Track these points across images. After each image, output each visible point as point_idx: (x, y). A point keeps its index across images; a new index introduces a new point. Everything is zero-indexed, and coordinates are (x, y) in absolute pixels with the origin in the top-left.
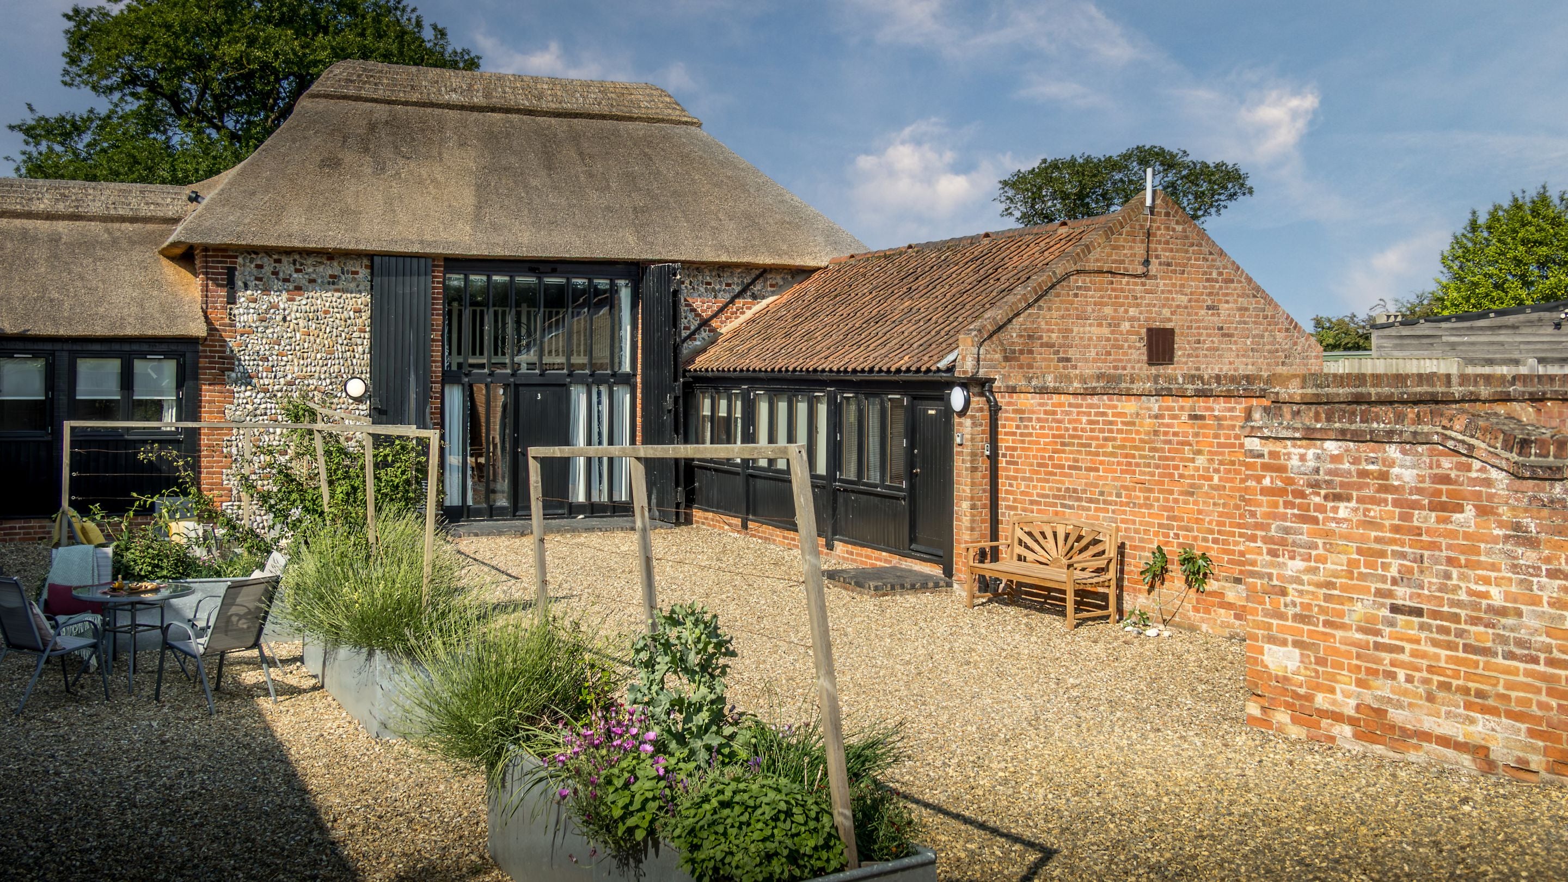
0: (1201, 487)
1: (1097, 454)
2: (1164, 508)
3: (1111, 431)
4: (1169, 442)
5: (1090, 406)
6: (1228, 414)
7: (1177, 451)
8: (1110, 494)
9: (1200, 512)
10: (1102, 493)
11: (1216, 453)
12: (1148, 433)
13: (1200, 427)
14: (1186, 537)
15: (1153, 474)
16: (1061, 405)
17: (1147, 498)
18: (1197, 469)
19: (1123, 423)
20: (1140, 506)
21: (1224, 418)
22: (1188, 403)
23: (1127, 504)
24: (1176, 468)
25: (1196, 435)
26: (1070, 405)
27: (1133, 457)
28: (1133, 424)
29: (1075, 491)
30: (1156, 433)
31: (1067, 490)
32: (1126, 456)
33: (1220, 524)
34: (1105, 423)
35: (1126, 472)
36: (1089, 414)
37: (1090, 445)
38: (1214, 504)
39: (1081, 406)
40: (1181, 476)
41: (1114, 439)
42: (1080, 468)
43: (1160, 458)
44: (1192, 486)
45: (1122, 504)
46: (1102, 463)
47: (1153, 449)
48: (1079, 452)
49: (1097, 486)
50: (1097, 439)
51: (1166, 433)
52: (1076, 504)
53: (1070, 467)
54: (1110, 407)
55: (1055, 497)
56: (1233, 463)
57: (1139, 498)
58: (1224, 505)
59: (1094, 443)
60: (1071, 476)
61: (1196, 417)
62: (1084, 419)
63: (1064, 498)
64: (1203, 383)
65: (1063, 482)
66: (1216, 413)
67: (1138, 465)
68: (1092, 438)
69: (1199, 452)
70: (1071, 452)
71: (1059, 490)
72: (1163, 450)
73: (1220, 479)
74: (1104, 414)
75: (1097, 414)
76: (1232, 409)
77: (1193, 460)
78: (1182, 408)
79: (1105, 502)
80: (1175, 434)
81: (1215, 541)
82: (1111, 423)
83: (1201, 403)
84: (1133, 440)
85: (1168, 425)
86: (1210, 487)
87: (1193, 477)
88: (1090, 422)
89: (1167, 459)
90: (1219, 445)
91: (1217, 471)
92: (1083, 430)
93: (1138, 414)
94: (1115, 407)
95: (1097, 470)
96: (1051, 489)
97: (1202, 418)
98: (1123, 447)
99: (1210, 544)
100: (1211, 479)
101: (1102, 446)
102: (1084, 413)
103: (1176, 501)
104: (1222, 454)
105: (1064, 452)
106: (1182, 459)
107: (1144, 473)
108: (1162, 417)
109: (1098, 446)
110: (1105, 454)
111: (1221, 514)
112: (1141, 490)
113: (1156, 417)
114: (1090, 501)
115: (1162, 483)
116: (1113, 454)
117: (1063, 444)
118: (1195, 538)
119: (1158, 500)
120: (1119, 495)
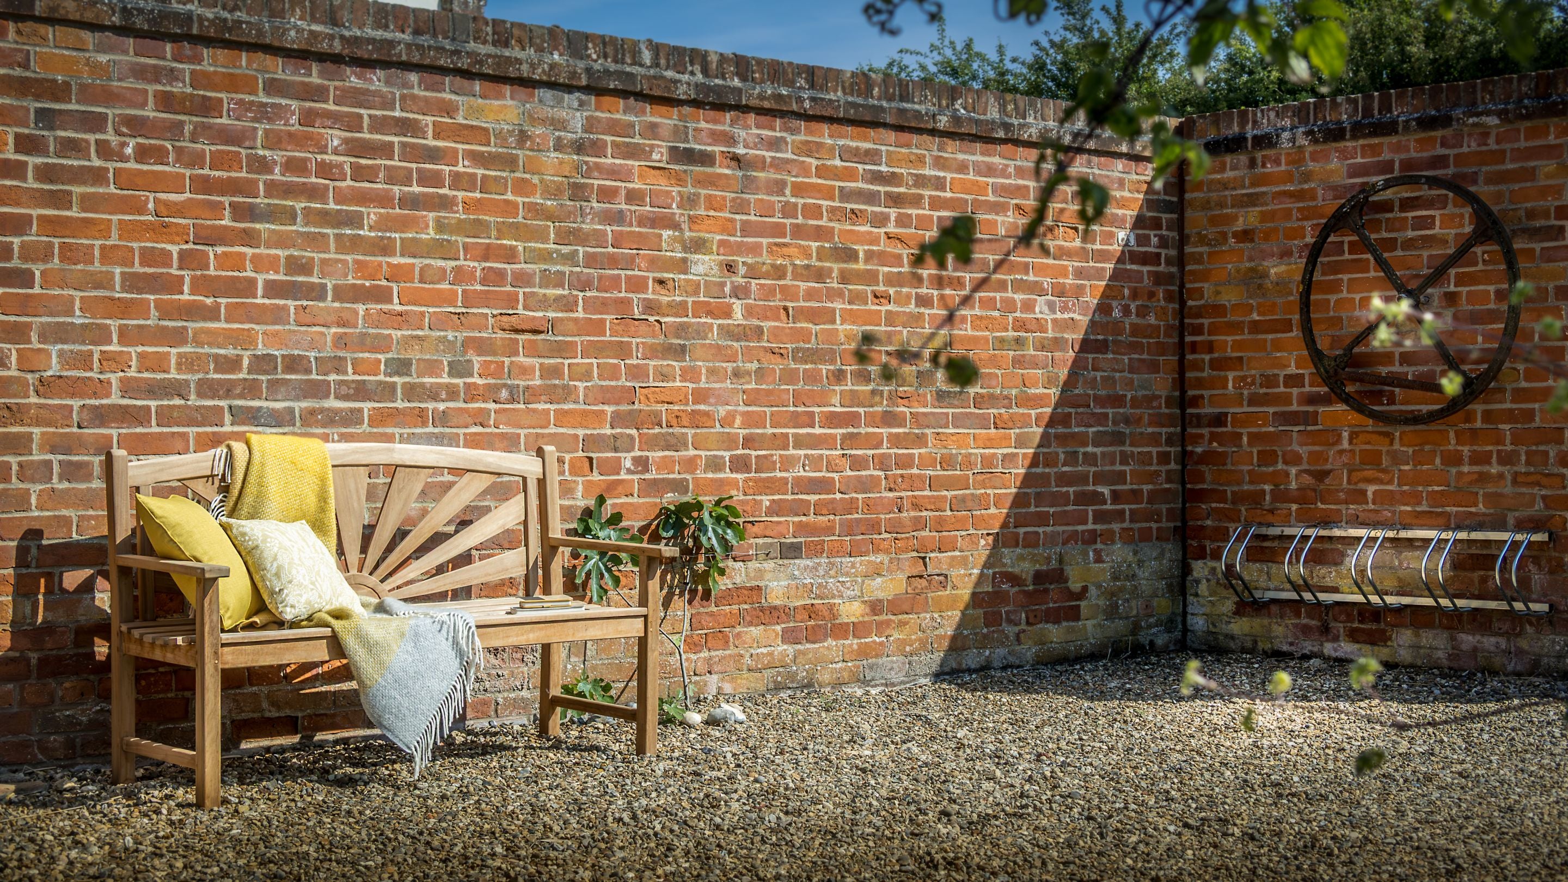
0: (702, 332)
1: (385, 248)
2: (606, 396)
3: (433, 179)
4: (617, 218)
5: (359, 98)
6: (768, 154)
7: (640, 242)
8: (432, 368)
9: (701, 396)
10: (402, 367)
11: (740, 249)
12: (553, 192)
13: (700, 182)
14: (665, 464)
15: (570, 306)
16: (233, 83)
17: (551, 372)
18: (695, 288)
19: (478, 159)
20: (531, 394)
21: (760, 164)
22: (666, 119)
23: (490, 393)
24: (637, 285)
25: (689, 201)
26: (273, 87)
27: (510, 255)
28: (510, 163)
29: (293, 364)
30: (578, 192)
31: (263, 363)
32: (487, 253)
33: (751, 420)
34: (411, 153)
35: (485, 299)
36: (354, 124)
37: (355, 220)
38: (737, 374)
39: (319, 94)
40: (650, 307)
41: (445, 203)
42: (318, 293)
43: (591, 261)
44: (681, 330)
45: (472, 393)
46: (396, 274)
47: (565, 237)
48: (317, 241)
49: (381, 345)
50: (383, 200)
51: (606, 194)
52: (299, 406)
53: (273, 289)
54: (427, 107)
55: (207, 389)
56: (779, 272)
57: (525, 371)
58: (760, 374)
59: (372, 214)
60: (278, 316)
61: (690, 157)
62: (335, 137)
63: (252, 389)
64: (705, 72)
65: (245, 340)
66: (740, 151)
67: (522, 279)
68: (364, 198)
69: (698, 246)
70: (281, 241)
71: (233, 364)
72: (599, 239)
73: (749, 312)
74: (405, 127)
75: (379, 125)
76: (774, 144)
77: (683, 266)
78: (652, 130)
79: (411, 392)
80: (632, 197)
81: (740, 464)
82: (433, 155)
83: (703, 123)
84: (511, 208)
85: (613, 173)
86: (727, 332)
87: (681, 308)
88: (357, 149)
89: (613, 262)
90: (747, 229)
91: (738, 292)
92: (325, 170)
93: (523, 137)
94: (449, 110)
95: (383, 296)
96: (186, 363)
97: (706, 159)
98: (479, 228)
99: (727, 474)
100: (728, 314)
101: (403, 224)
102: (335, 118)
103: (637, 373)
104: (755, 249)
105: (249, 238)
106: (654, 263)
107: (544, 303)
108: (597, 149)
109: (384, 224)
110: (411, 249)
111: (752, 398)
112: (532, 350)
113: (579, 147)
114: (361, 391)
115: (599, 327)
116: (442, 249)
117: (249, 213)
118: (690, 464)
119: (586, 375)
120: (458, 369)
